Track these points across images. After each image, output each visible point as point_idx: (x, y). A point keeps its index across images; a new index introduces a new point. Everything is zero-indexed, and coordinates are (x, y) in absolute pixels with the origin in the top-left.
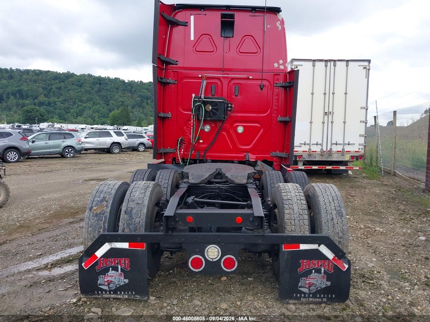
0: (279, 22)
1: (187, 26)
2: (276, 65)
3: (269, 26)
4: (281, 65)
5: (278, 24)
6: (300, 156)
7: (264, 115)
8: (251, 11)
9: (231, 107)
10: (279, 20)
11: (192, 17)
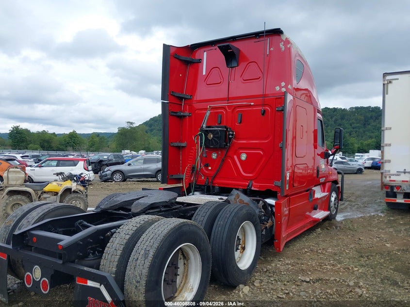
0: (282, 43)
1: (200, 62)
2: (278, 88)
3: (272, 49)
4: (283, 87)
5: (281, 45)
6: (399, 187)
7: (266, 141)
8: (255, 37)
9: (232, 135)
10: (282, 41)
11: (205, 53)
